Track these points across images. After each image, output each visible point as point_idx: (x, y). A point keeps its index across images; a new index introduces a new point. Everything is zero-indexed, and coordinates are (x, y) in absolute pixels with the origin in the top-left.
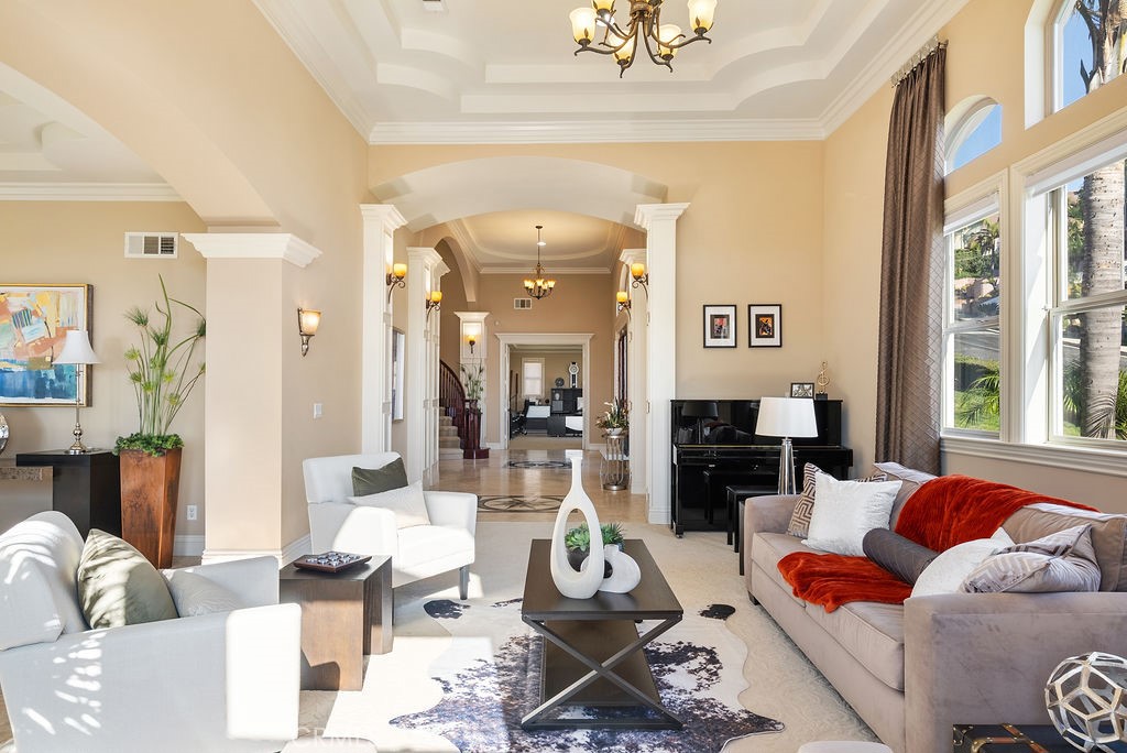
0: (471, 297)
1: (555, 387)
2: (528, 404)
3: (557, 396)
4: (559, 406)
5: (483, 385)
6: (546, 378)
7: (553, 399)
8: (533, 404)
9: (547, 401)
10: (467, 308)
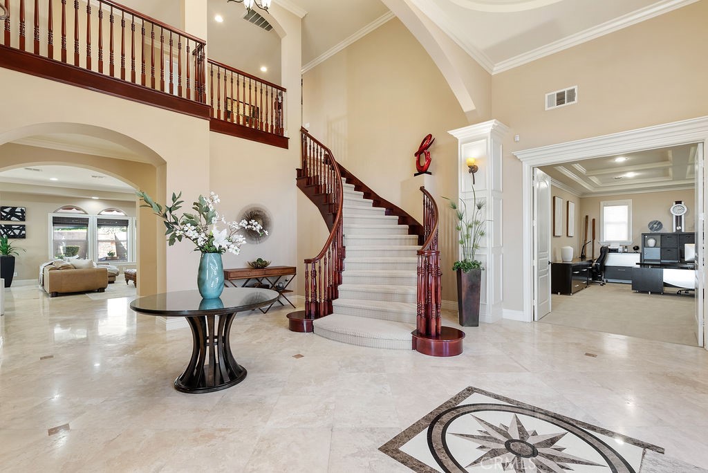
0: (467, 104)
1: (649, 231)
2: (605, 251)
3: (651, 242)
4: (654, 253)
5: (488, 228)
6: (634, 222)
7: (645, 244)
8: (615, 251)
9: (636, 248)
10: (464, 120)
